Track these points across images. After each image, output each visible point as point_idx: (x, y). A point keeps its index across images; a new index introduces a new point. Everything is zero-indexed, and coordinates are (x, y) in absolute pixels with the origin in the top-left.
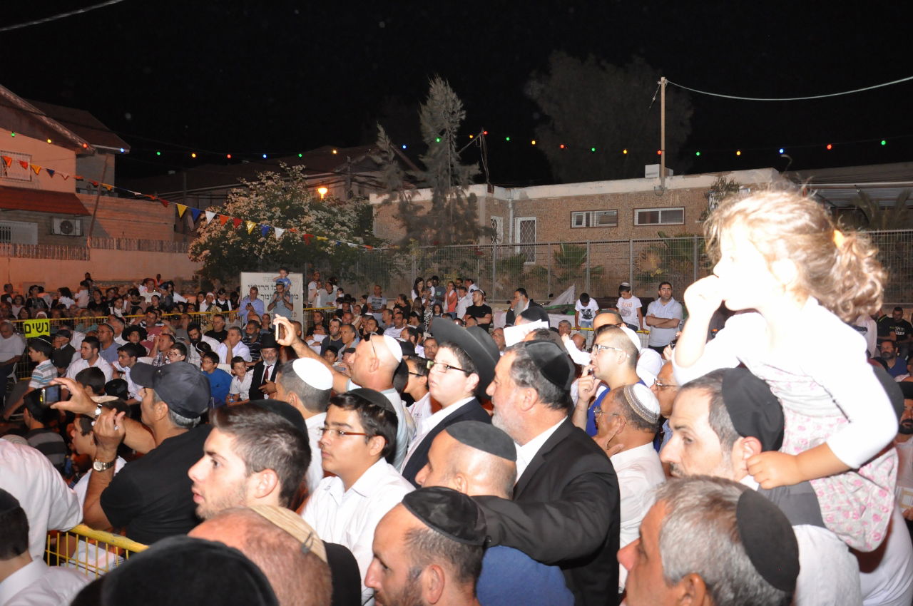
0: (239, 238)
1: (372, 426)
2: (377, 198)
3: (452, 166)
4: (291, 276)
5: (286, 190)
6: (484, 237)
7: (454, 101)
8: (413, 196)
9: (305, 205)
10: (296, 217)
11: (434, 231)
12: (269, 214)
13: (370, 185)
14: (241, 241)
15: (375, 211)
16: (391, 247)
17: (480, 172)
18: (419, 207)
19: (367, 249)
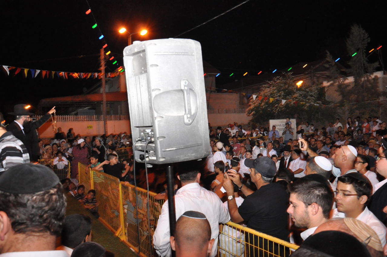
0: (267, 105)
1: (360, 191)
2: (327, 83)
3: (364, 64)
4: (291, 120)
5: (285, 84)
6: (382, 96)
7: (364, 34)
8: (344, 81)
9: (294, 89)
10: (291, 95)
11: (356, 96)
12: (279, 94)
13: (323, 77)
14: (267, 107)
15: (326, 89)
16: (335, 105)
17: (379, 66)
18: (348, 85)
19: (323, 106)
